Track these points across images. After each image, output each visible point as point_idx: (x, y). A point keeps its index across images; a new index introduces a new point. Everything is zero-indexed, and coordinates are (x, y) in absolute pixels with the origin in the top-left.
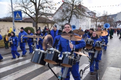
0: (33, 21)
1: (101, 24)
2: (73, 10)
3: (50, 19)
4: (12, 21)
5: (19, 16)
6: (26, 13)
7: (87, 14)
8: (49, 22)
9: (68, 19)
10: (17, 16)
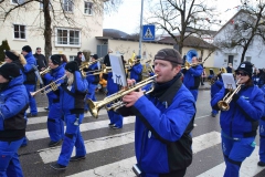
0: (175, 43)
2: (257, 25)
3: (207, 41)
5: (151, 34)
6: (165, 28)
9: (243, 44)
10: (146, 34)
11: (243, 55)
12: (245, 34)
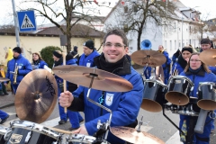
0: (61, 33)
1: (211, 37)
2: (147, 6)
3: (98, 28)
4: (14, 34)
5: (30, 23)
6: (46, 16)
7: (180, 16)
8: (96, 34)
9: (136, 27)
10: (24, 23)
11: (139, 40)
12: (137, 17)
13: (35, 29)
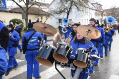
3: (44, 10)
7: (91, 6)
8: (43, 13)
9: (66, 11)
12: (67, 5)
13: (5, 8)
